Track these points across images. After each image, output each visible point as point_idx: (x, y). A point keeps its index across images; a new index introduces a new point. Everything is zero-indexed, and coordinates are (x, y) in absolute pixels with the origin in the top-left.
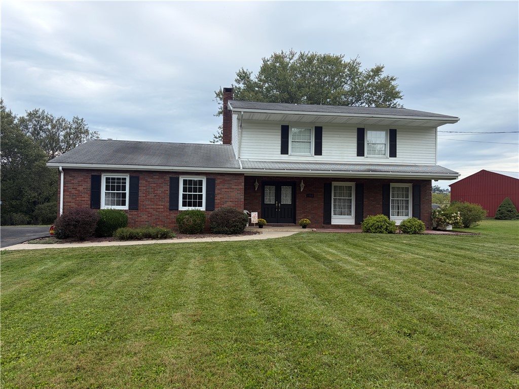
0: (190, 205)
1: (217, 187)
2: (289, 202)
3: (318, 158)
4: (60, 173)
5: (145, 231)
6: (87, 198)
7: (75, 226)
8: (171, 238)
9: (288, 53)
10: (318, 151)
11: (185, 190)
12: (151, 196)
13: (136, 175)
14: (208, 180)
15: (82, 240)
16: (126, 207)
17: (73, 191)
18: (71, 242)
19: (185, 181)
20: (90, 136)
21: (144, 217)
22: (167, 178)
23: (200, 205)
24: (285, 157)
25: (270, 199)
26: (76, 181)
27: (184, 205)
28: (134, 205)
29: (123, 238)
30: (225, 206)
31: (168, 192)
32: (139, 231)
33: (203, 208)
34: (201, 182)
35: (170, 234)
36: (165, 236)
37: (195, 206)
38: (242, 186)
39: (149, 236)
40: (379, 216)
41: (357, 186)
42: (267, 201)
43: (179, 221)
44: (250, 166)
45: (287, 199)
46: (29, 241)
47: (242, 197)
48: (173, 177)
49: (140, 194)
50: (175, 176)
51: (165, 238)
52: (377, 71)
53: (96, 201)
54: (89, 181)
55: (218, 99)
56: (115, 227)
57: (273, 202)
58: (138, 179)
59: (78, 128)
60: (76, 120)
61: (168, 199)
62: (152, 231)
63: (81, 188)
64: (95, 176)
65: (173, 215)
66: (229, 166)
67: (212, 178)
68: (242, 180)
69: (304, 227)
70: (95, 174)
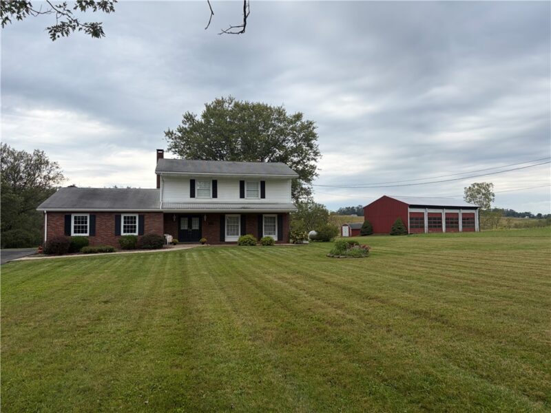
0: (128, 232)
1: (145, 221)
2: (197, 228)
3: (215, 200)
4: (44, 214)
5: (100, 248)
6: (62, 229)
7: (57, 246)
8: (115, 252)
9: (228, 98)
10: (215, 196)
11: (125, 223)
12: (104, 227)
13: (94, 215)
14: (139, 216)
15: (61, 254)
16: (88, 234)
17: (54, 225)
18: (55, 255)
19: (125, 218)
20: (50, 166)
21: (99, 240)
22: (114, 215)
23: (135, 232)
24: (193, 200)
25: (184, 227)
26: (55, 219)
27: (124, 232)
28: (93, 232)
29: (86, 253)
30: (151, 232)
31: (114, 224)
32: (96, 248)
33: (136, 234)
34: (135, 217)
35: (115, 250)
36: (111, 251)
37: (131, 232)
38: (162, 219)
39: (101, 251)
40: (247, 235)
41: (241, 216)
42: (182, 228)
43: (120, 242)
44: (167, 207)
45: (196, 227)
46: (28, 256)
47: (162, 226)
48: (117, 215)
49: (97, 226)
50: (119, 214)
51: (112, 252)
52: (298, 117)
53: (68, 231)
54: (64, 218)
55: (167, 137)
56: (81, 247)
57: (186, 228)
58: (95, 216)
59: (38, 160)
60: (37, 153)
61: (114, 229)
62: (103, 248)
63: (58, 223)
64: (67, 216)
65: (117, 239)
66: (153, 207)
67: (142, 215)
68: (162, 215)
69: (203, 243)
70: (67, 214)
